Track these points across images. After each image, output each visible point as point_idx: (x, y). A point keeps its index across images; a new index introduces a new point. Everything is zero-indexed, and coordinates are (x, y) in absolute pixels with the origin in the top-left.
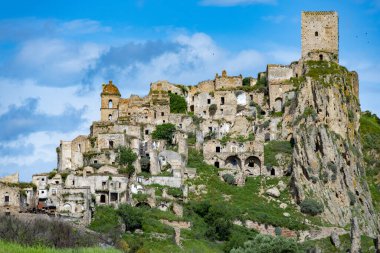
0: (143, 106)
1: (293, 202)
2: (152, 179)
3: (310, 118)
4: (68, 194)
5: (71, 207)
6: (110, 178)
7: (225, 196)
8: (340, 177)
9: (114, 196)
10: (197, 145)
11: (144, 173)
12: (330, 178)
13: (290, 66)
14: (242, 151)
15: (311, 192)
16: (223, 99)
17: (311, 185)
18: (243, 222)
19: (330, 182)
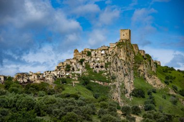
1: (110, 76)
3: (116, 56)
5: (49, 78)
6: (61, 72)
8: (121, 70)
9: (62, 76)
10: (89, 63)
12: (119, 70)
13: (115, 44)
14: (100, 64)
16: (98, 52)
17: (114, 72)
18: (95, 81)
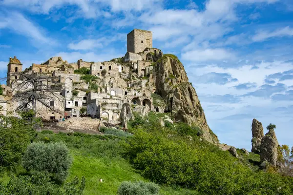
0: (57, 67)
4: (106, 104)
5: (108, 115)
14: (140, 95)
16: (110, 67)
19: (199, 117)
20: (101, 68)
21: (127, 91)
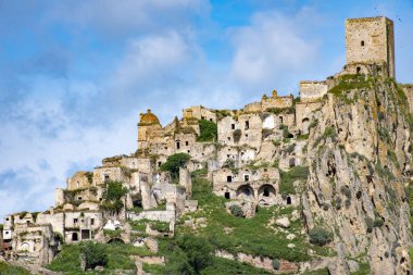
1: (303, 232)
2: (142, 214)
3: (329, 139)
4: (26, 233)
5: (29, 246)
6: (82, 215)
7: (226, 229)
9: (86, 233)
10: (209, 175)
11: (137, 208)
12: (343, 204)
13: (325, 83)
14: (254, 180)
15: (322, 220)
17: (322, 213)
18: (235, 255)
19: (343, 208)
20: (233, 126)
21: (232, 175)
